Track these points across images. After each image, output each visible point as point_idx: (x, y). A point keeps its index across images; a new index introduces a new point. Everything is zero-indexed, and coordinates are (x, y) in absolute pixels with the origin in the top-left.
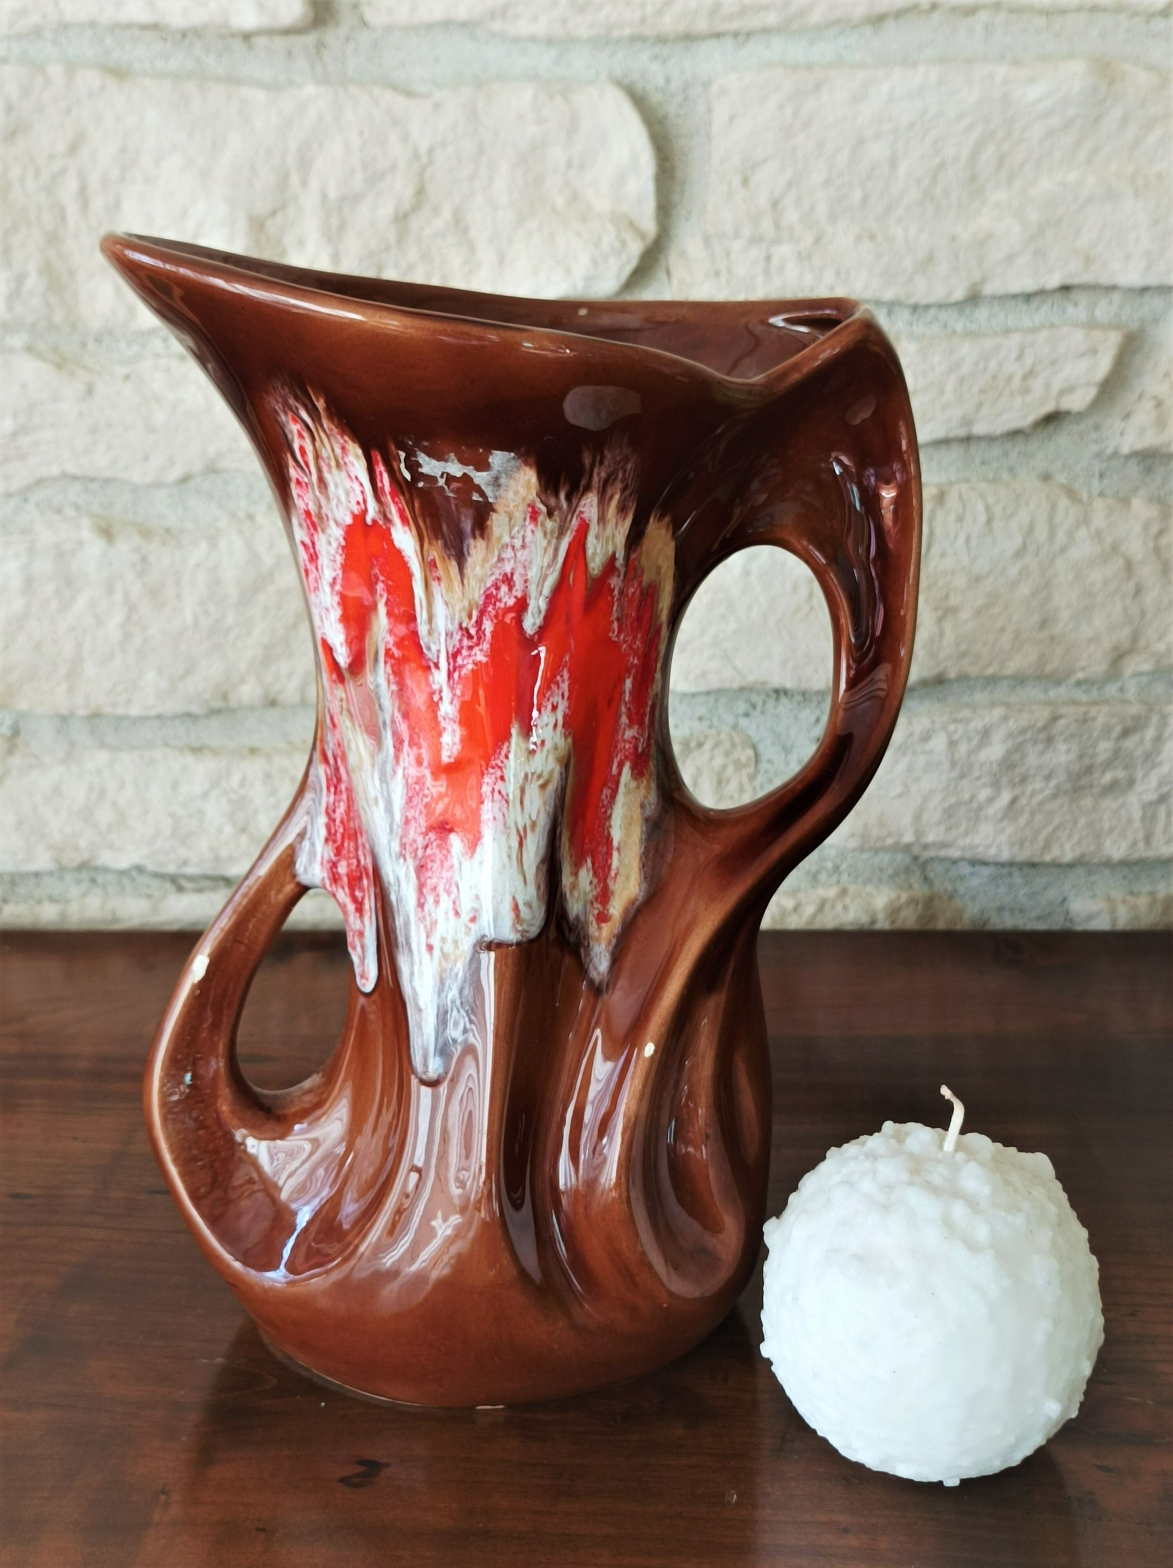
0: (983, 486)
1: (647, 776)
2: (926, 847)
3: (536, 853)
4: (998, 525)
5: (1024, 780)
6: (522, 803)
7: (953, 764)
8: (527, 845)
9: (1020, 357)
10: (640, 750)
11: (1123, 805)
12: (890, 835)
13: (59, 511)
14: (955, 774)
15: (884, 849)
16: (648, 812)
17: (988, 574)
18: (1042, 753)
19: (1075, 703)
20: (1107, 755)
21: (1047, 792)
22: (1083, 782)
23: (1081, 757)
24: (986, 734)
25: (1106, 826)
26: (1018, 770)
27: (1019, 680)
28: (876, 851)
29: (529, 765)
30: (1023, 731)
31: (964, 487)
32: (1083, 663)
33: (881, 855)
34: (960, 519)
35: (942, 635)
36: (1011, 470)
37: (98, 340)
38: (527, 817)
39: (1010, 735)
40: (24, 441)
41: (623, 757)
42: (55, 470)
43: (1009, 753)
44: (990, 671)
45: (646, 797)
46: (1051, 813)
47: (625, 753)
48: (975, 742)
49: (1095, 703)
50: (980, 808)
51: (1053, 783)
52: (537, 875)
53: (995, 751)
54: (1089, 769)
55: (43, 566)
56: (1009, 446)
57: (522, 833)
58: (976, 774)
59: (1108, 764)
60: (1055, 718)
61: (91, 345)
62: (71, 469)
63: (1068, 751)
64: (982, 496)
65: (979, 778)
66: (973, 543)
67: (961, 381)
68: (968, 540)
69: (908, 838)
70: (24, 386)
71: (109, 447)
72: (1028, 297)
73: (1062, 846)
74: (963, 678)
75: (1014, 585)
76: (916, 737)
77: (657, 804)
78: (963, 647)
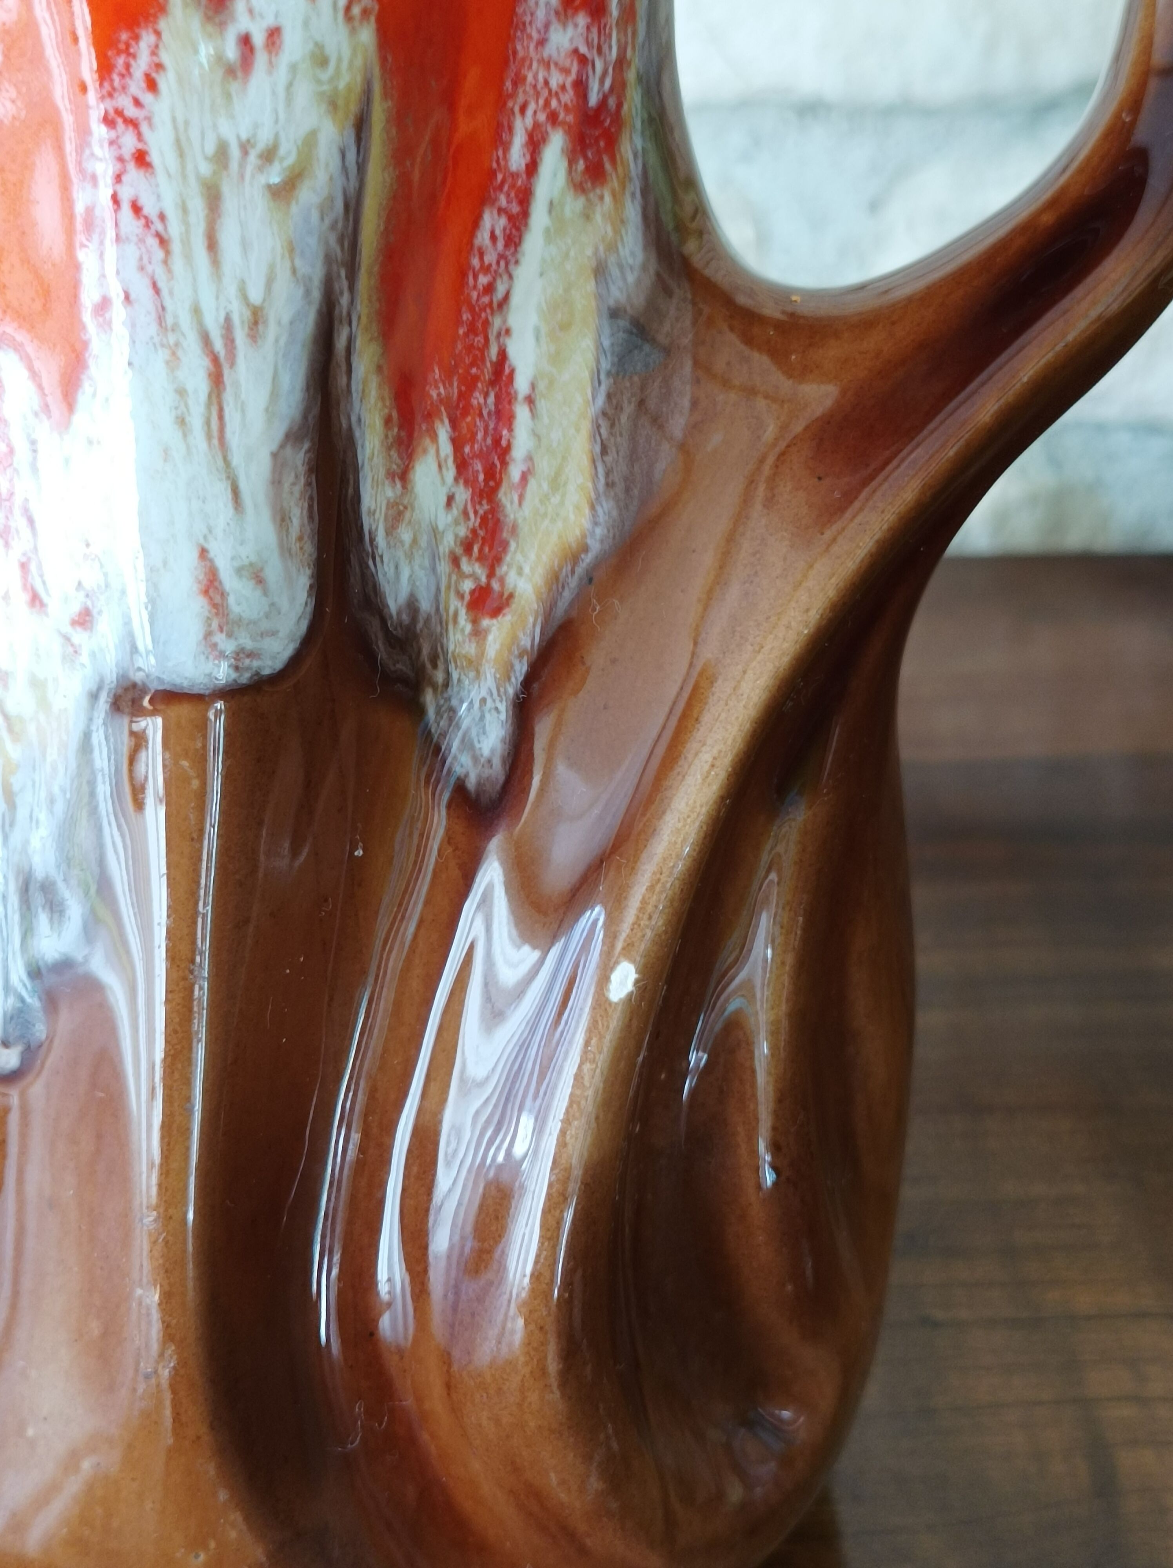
1: (614, 182)
3: (270, 412)
6: (212, 245)
8: (237, 384)
10: (593, 99)
16: (617, 294)
29: (232, 117)
38: (232, 290)
41: (542, 117)
45: (612, 247)
47: (547, 103)
52: (276, 482)
57: (219, 345)
77: (644, 267)
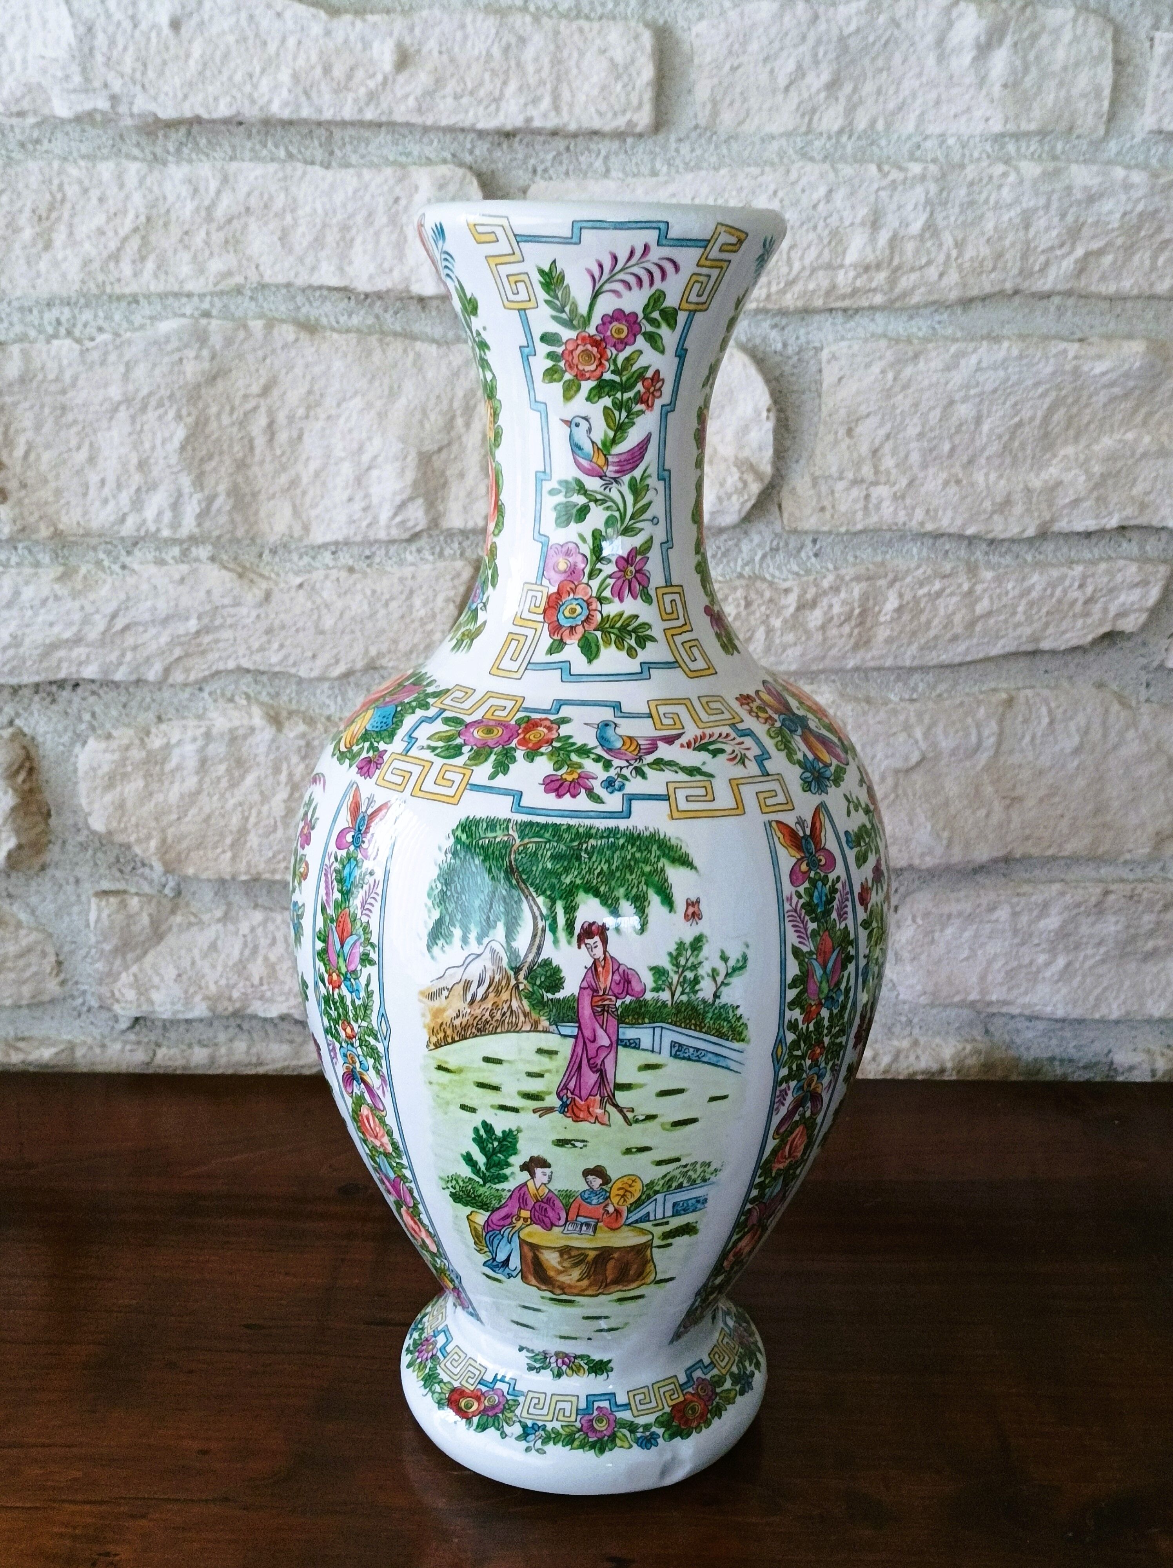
0: (1046, 692)
2: (990, 1004)
4: (1059, 727)
5: (1077, 947)
7: (1016, 932)
9: (1081, 586)
11: (1163, 969)
12: (958, 992)
13: (231, 700)
14: (1017, 940)
15: (952, 1005)
17: (1050, 769)
18: (1093, 924)
19: (1122, 880)
20: (1151, 926)
21: (1098, 958)
22: (1128, 949)
23: (1128, 927)
24: (1046, 905)
25: (1148, 987)
26: (1071, 939)
27: (1074, 860)
28: (945, 1007)
30: (1078, 905)
31: (1029, 692)
32: (1131, 846)
33: (948, 1010)
34: (1026, 721)
35: (1009, 821)
36: (1070, 678)
37: (274, 552)
39: (1067, 908)
40: (206, 639)
42: (231, 665)
43: (1064, 924)
44: (1050, 852)
46: (1100, 976)
48: (1035, 913)
49: (1141, 881)
50: (1039, 971)
51: (1102, 950)
53: (1052, 922)
54: (1134, 939)
55: (217, 749)
56: (1069, 658)
58: (1036, 941)
59: (1151, 934)
60: (1106, 893)
61: (266, 556)
62: (246, 663)
63: (1117, 922)
64: (1046, 701)
65: (1038, 945)
66: (1038, 741)
67: (1031, 604)
68: (1033, 738)
69: (973, 996)
70: (209, 592)
71: (282, 646)
72: (1088, 535)
73: (1109, 1005)
74: (1026, 858)
75: (1072, 778)
76: (983, 907)
78: (1027, 831)
